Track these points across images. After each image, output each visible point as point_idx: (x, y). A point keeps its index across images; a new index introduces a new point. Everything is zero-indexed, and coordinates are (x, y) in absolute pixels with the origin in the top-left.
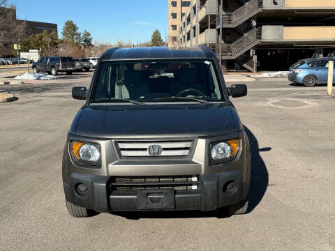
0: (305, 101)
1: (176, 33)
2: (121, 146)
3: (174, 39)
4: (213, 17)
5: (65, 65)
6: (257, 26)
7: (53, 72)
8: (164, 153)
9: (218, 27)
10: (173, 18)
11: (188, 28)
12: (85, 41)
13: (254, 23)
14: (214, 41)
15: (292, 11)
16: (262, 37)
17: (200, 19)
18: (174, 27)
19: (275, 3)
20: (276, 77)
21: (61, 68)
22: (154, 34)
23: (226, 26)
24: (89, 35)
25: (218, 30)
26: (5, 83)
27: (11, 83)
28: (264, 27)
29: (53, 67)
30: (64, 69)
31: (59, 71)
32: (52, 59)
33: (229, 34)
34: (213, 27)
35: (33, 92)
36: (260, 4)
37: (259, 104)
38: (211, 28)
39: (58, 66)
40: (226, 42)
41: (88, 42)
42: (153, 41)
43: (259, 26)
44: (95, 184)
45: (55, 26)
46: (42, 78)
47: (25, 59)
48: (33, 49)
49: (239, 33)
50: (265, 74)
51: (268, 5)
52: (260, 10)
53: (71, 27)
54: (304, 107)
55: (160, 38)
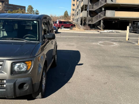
0: (114, 43)
4: (86, 6)
6: (104, 10)
10: (73, 6)
11: (78, 10)
14: (86, 16)
15: (119, 5)
16: (106, 15)
17: (81, 6)
18: (73, 10)
19: (112, 1)
20: (110, 32)
24: (38, 11)
25: (88, 11)
28: (107, 11)
33: (92, 13)
34: (86, 10)
36: (106, 1)
37: (94, 43)
40: (91, 17)
42: (65, 15)
43: (105, 10)
45: (24, 7)
49: (96, 13)
50: (106, 31)
51: (109, 2)
52: (105, 3)
53: (31, 8)
54: (112, 46)
55: (68, 14)
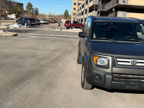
1: (75, 12)
2: (118, 59)
3: (74, 14)
4: (96, 6)
5: (31, 22)
7: (26, 24)
8: (138, 64)
9: (98, 10)
10: (75, 5)
11: (83, 10)
12: (36, 12)
13: (114, 10)
15: (131, 6)
18: (75, 9)
19: (124, 2)
21: (29, 23)
22: (65, 11)
23: (102, 10)
24: (37, 9)
25: (98, 12)
26: (7, 28)
27: (10, 28)
28: (118, 12)
29: (26, 22)
30: (31, 23)
31: (28, 24)
32: (25, 19)
34: (96, 10)
35: (22, 32)
36: (118, 2)
38: (95, 10)
39: (28, 22)
41: (37, 12)
42: (65, 14)
43: (116, 11)
44: (106, 76)
45: (22, 5)
46: (22, 27)
47: (10, 18)
48: (13, 13)
51: (121, 2)
52: (117, 4)
53: (30, 6)
55: (68, 13)
